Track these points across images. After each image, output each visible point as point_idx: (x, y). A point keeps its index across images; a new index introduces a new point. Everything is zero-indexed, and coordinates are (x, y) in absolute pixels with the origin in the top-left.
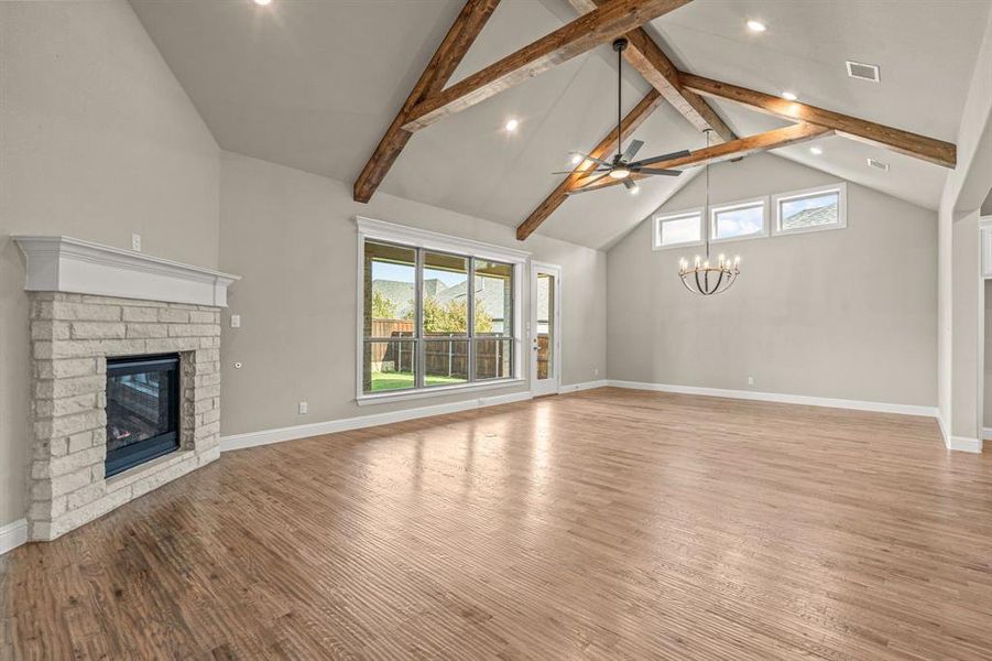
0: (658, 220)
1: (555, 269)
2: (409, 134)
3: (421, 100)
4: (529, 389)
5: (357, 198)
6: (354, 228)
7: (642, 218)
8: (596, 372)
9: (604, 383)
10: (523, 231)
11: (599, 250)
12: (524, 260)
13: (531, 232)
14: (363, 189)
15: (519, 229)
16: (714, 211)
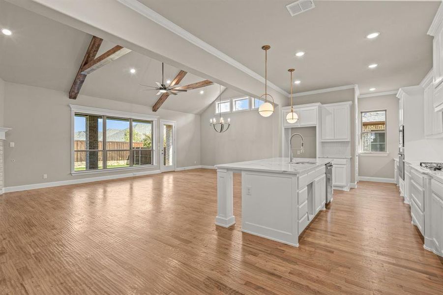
0: (217, 103)
1: (173, 123)
2: (85, 76)
3: (86, 63)
4: (160, 169)
5: (70, 97)
6: (69, 109)
7: (211, 102)
8: (195, 162)
9: (200, 167)
10: (155, 109)
11: (196, 114)
12: (156, 119)
13: (158, 109)
14: (73, 95)
15: (153, 107)
16: (234, 100)
